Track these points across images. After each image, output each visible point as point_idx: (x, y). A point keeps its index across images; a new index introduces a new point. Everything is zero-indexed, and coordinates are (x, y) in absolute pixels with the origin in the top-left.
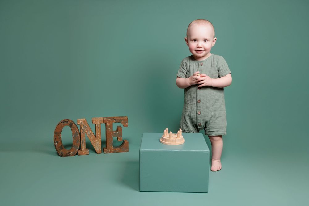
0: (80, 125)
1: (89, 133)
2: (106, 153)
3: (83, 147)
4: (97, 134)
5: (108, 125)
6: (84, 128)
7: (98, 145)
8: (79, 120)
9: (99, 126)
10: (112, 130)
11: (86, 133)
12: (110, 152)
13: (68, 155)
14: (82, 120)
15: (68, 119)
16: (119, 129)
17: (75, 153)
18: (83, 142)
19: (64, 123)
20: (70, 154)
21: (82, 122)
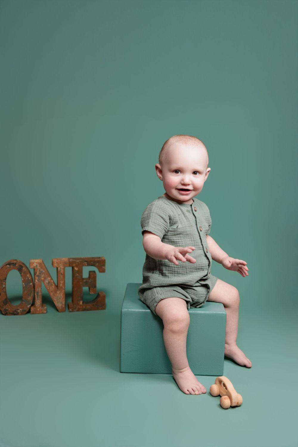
0: (34, 269)
1: (47, 281)
2: (73, 311)
3: (38, 302)
4: (59, 283)
5: (76, 269)
6: (40, 274)
7: (60, 298)
8: (33, 261)
9: (62, 272)
10: (82, 276)
11: (44, 281)
12: (78, 310)
13: (15, 313)
14: (37, 261)
15: (16, 260)
16: (93, 276)
17: (25, 311)
18: (37, 295)
19: (10, 266)
20: (19, 311)
21: (37, 265)
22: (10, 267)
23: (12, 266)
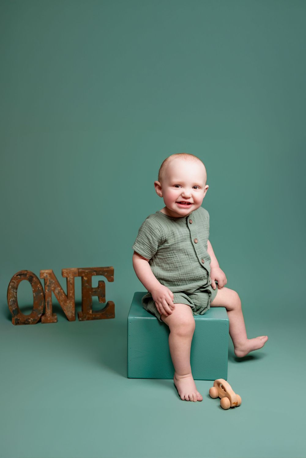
0: (44, 279)
1: (57, 291)
2: (83, 320)
3: (49, 311)
4: (69, 293)
5: (85, 279)
6: (50, 284)
7: (70, 308)
8: (43, 271)
9: (71, 282)
10: (91, 285)
11: (54, 291)
12: (88, 319)
13: (26, 322)
14: (47, 271)
15: (26, 271)
16: (101, 285)
17: (36, 320)
18: (48, 304)
19: (21, 276)
20: (30, 320)
21: (47, 276)
22: (21, 278)
23: (22, 277)
